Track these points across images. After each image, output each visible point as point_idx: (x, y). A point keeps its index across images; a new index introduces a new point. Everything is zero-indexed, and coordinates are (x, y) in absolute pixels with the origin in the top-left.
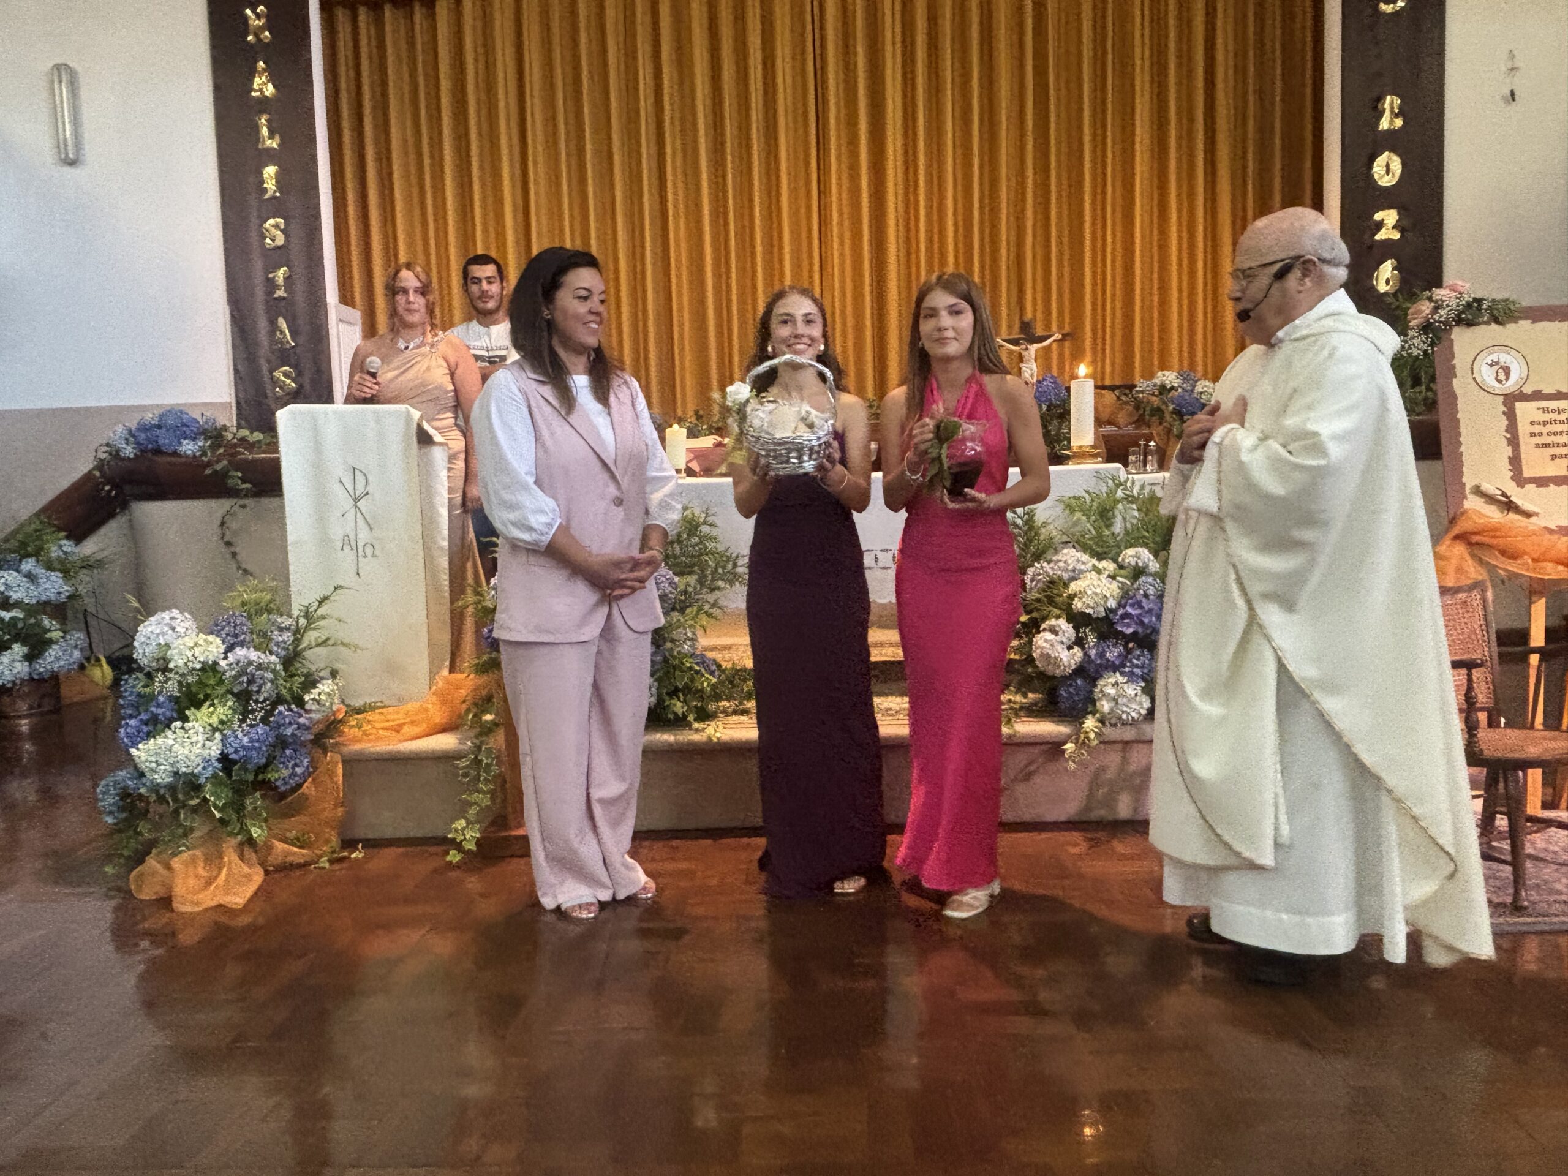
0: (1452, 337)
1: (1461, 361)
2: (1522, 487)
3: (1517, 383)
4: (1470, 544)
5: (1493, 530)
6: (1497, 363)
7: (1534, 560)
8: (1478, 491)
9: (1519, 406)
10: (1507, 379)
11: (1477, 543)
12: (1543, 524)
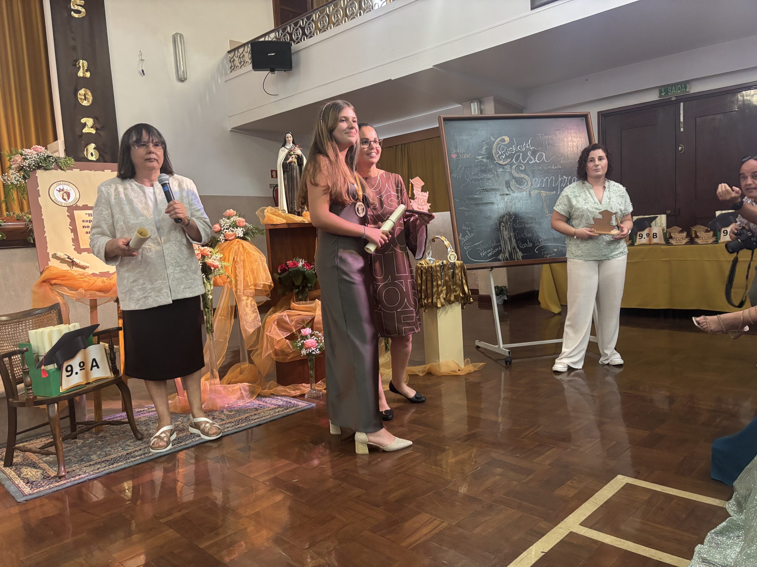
0: (36, 175)
1: (42, 188)
2: (80, 254)
3: (73, 201)
4: (51, 285)
5: (63, 276)
6: (63, 190)
7: (85, 291)
8: (55, 256)
9: (75, 212)
10: (69, 198)
11: (55, 284)
12: (90, 273)
